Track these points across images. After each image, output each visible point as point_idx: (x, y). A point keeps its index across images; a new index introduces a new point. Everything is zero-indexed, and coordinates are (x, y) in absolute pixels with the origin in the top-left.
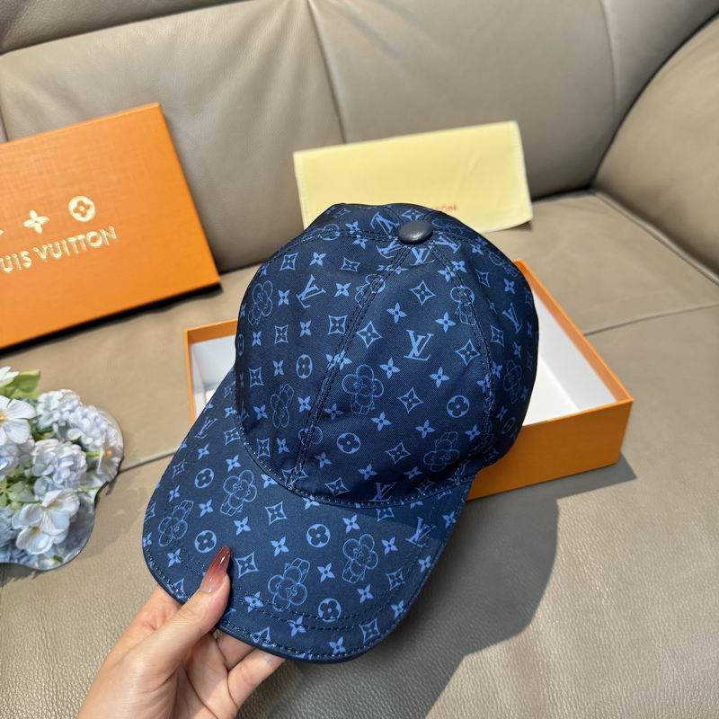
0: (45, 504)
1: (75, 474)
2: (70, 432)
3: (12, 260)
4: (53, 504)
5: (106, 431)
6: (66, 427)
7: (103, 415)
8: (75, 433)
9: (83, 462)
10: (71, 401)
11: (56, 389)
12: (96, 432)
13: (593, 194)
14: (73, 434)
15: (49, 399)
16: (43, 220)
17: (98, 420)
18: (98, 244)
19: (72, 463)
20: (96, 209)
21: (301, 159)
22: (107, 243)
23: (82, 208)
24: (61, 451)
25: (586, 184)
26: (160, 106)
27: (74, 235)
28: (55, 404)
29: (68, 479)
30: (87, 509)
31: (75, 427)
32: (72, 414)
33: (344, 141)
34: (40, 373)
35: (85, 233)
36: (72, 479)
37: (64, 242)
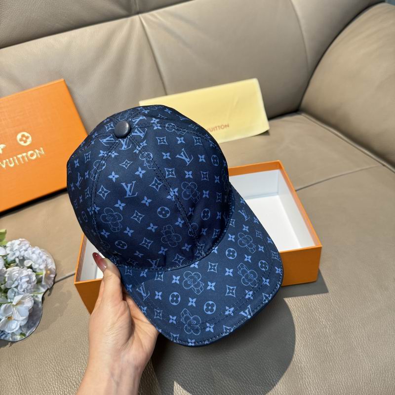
0: (14, 303)
1: (30, 286)
2: (25, 262)
4: (19, 303)
5: (46, 260)
6: (23, 260)
7: (43, 251)
8: (29, 262)
9: (34, 278)
10: (25, 244)
11: (16, 239)
12: (40, 261)
13: (300, 114)
15: (12, 245)
16: (2, 146)
17: (41, 254)
18: (34, 157)
19: (28, 279)
20: (32, 138)
22: (39, 156)
23: (24, 138)
24: (22, 273)
25: (296, 109)
26: (64, 81)
27: (20, 154)
28: (16, 247)
29: (26, 288)
30: (38, 305)
31: (28, 259)
32: (26, 252)
33: (166, 94)
34: (6, 231)
35: (27, 152)
36: (29, 288)
37: (15, 158)
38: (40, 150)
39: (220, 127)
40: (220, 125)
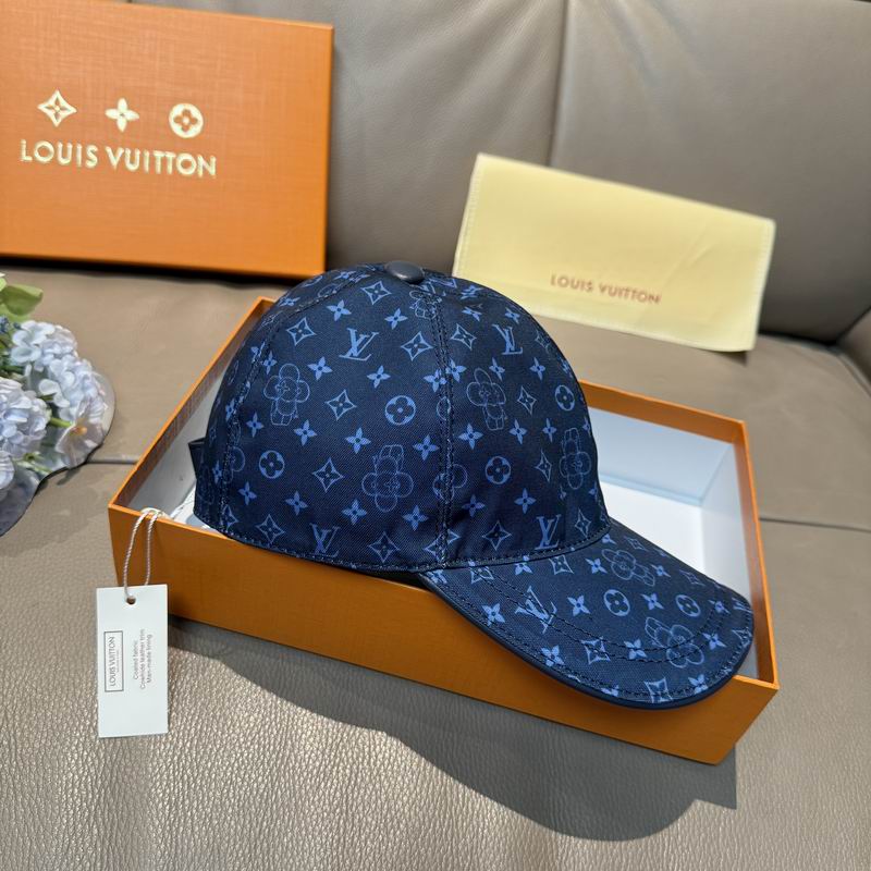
1: (22, 437)
2: (44, 382)
3: (74, 151)
6: (41, 374)
7: (97, 378)
8: (50, 386)
9: (41, 426)
10: (65, 344)
11: (51, 321)
12: (78, 396)
13: (836, 354)
14: (47, 387)
15: (35, 329)
16: (132, 115)
17: (87, 382)
18: (190, 172)
19: (25, 420)
20: (203, 127)
21: (485, 164)
22: (201, 173)
23: (186, 119)
24: (16, 399)
25: (830, 340)
26: (333, 31)
27: (163, 150)
28: (40, 339)
29: (10, 439)
31: (53, 378)
32: (57, 361)
33: (547, 161)
34: (41, 295)
35: (178, 152)
36: (16, 441)
37: (147, 154)
38: (208, 161)
39: (636, 294)
40: (639, 291)
